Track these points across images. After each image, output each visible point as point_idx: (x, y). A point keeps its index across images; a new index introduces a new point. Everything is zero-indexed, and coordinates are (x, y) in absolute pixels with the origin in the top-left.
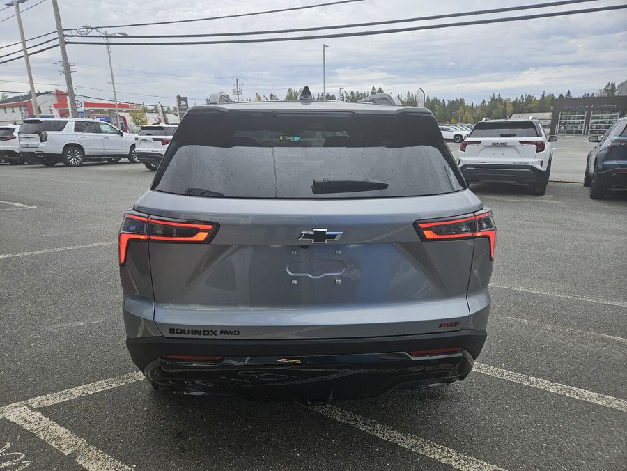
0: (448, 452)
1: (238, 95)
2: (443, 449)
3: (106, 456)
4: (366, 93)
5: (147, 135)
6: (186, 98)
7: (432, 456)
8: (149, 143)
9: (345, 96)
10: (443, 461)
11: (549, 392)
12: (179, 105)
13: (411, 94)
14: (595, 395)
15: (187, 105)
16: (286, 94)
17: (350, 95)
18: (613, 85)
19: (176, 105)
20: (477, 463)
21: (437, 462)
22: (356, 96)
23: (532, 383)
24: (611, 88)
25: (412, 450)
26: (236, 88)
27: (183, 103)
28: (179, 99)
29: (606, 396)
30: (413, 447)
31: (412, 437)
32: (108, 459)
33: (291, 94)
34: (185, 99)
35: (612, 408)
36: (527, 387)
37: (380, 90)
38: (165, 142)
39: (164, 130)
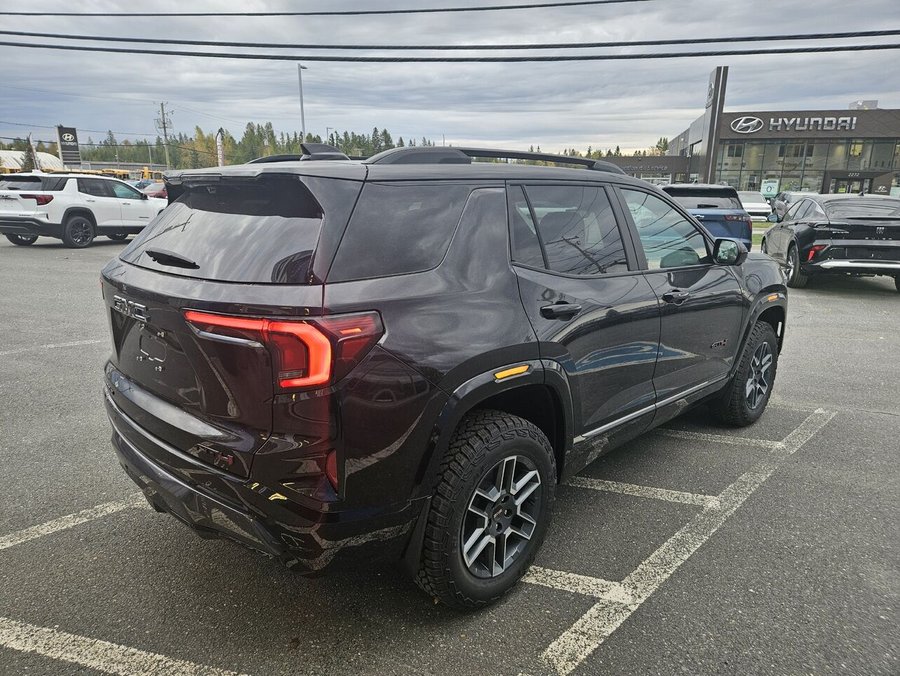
1: (165, 128)
3: (14, 622)
4: (366, 136)
5: (11, 189)
6: (74, 129)
8: (14, 202)
9: (335, 138)
12: (62, 140)
15: (76, 140)
16: (245, 130)
17: (343, 138)
18: (665, 142)
19: (56, 138)
22: (351, 139)
24: (664, 144)
26: (161, 116)
27: (68, 137)
28: (62, 130)
32: (16, 625)
33: (252, 131)
34: (73, 131)
37: (385, 132)
38: (43, 201)
39: (40, 181)
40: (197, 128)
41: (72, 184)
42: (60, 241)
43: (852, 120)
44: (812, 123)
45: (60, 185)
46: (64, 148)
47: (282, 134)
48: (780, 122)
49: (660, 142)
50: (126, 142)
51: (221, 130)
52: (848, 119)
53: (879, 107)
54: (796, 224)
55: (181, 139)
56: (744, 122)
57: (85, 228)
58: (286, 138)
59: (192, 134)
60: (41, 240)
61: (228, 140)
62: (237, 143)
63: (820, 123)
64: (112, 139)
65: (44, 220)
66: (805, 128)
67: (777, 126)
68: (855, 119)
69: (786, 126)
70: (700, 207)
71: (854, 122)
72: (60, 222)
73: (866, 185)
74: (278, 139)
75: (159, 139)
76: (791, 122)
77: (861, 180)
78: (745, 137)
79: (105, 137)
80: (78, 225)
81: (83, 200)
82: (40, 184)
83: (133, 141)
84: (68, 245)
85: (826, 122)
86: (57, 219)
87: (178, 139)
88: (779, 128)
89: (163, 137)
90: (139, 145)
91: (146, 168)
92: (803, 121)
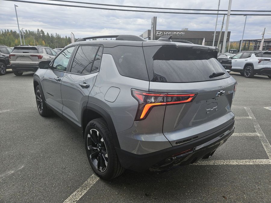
9: (22, 32)
13: (58, 34)
20: (231, 161)
22: (28, 32)
43: (183, 33)
48: (167, 33)
56: (158, 33)
66: (173, 35)
76: (169, 33)
88: (167, 35)
92: (172, 33)
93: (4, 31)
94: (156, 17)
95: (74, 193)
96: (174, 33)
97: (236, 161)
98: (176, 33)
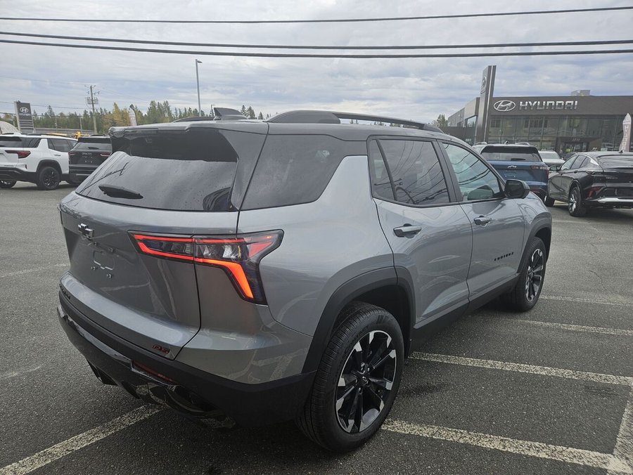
0: (461, 433)
1: (93, 104)
2: (456, 432)
6: (29, 104)
7: (451, 439)
10: (461, 441)
11: (507, 371)
12: (19, 112)
14: (538, 368)
15: (30, 112)
16: (149, 106)
18: (443, 118)
19: (15, 111)
20: (486, 437)
21: (457, 444)
23: (491, 366)
25: (434, 437)
26: (90, 96)
27: (24, 110)
29: (545, 368)
30: (433, 435)
31: (428, 427)
33: (154, 107)
34: (28, 106)
35: (552, 376)
36: (489, 369)
37: (250, 109)
38: (23, 155)
39: (21, 140)
40: (115, 104)
41: (44, 143)
42: (35, 185)
43: (574, 103)
44: (548, 104)
45: (35, 143)
46: (21, 117)
47: (176, 109)
48: (526, 105)
49: (439, 118)
50: (61, 114)
51: (132, 106)
52: (572, 102)
53: (591, 94)
54: (575, 172)
55: (101, 112)
56: (503, 104)
57: (53, 175)
58: (178, 112)
59: (110, 109)
60: (19, 184)
61: (138, 113)
62: (144, 115)
63: (553, 104)
64: (51, 111)
65: (24, 169)
66: (543, 108)
67: (524, 107)
68: (576, 102)
69: (531, 107)
70: (513, 160)
71: (576, 104)
72: (35, 171)
73: (584, 146)
74: (173, 112)
75: (86, 112)
76: (534, 104)
77: (581, 143)
78: (503, 114)
79: (46, 110)
80: (49, 172)
81: (51, 155)
82: (21, 142)
83: (66, 113)
84: (41, 188)
85: (557, 104)
86: (33, 169)
87: (99, 111)
88: (526, 108)
89: (92, 110)
90: (72, 116)
91: (79, 133)
92: (542, 104)
93: (183, 112)
94: (495, 67)
95: (81, 435)
96: (548, 102)
97: (502, 440)
98: (553, 102)
